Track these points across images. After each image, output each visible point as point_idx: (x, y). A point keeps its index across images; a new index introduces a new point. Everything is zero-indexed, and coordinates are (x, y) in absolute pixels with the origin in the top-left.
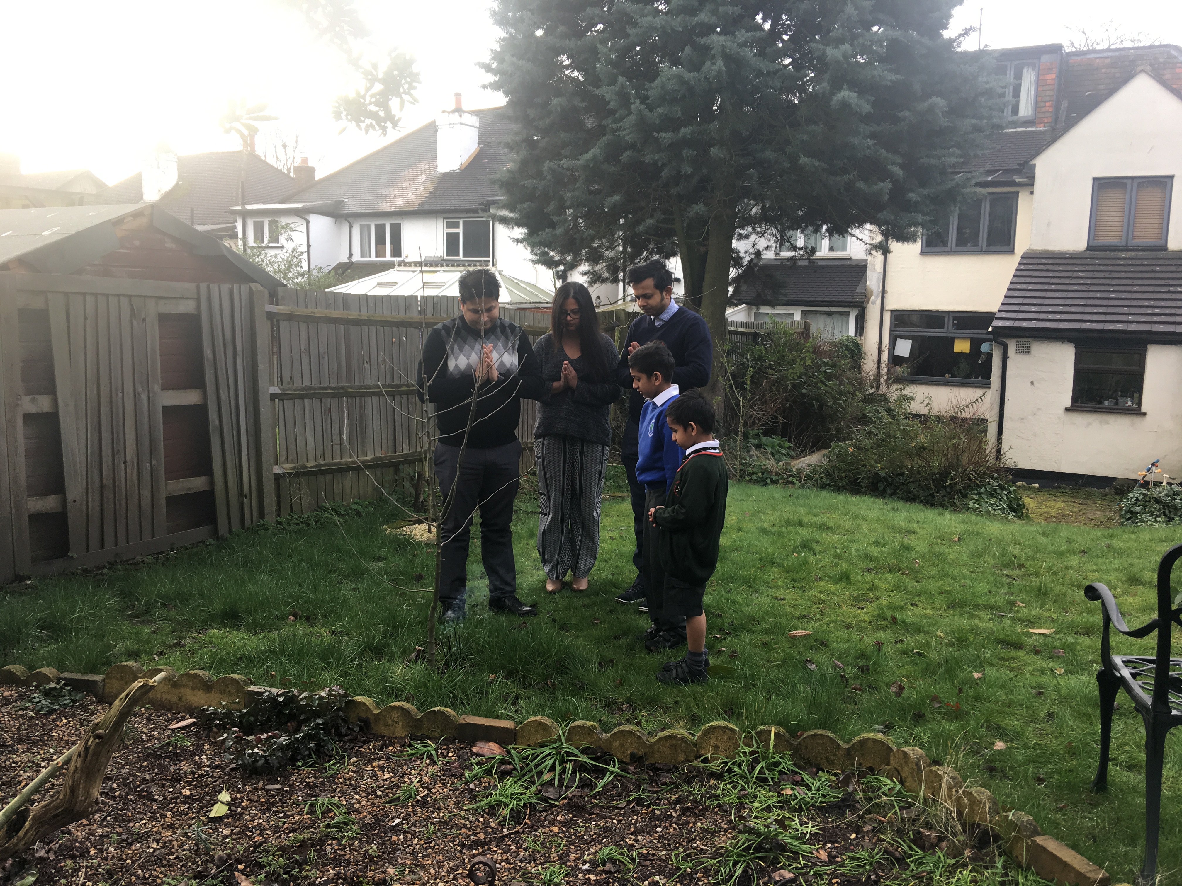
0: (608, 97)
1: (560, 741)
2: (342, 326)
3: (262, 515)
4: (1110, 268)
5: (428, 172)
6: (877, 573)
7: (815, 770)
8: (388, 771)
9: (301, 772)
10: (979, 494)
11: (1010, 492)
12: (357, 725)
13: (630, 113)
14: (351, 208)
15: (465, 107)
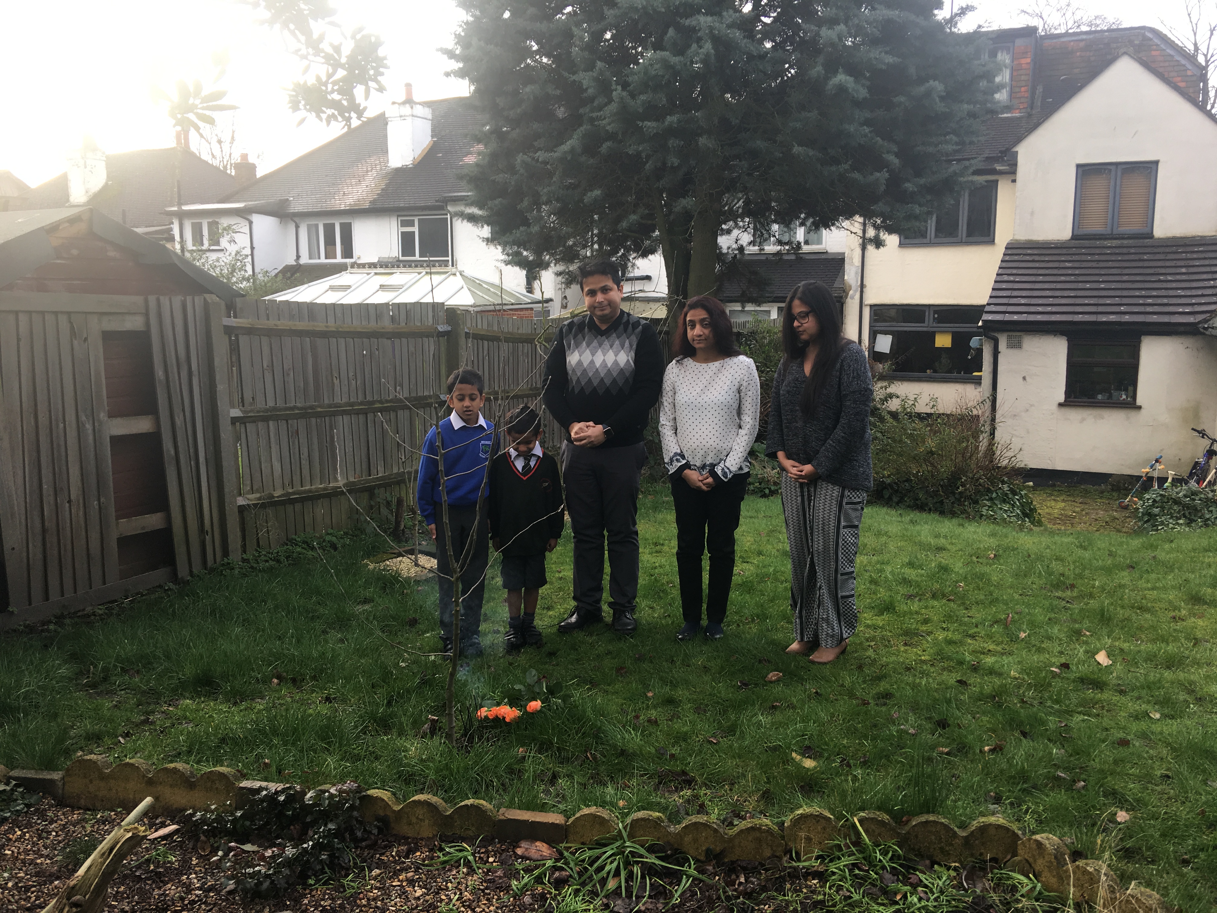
0: (585, 83)
1: (622, 837)
2: (308, 339)
3: (226, 553)
4: (1097, 257)
5: (378, 167)
6: (920, 600)
7: (928, 862)
8: (419, 886)
9: (314, 893)
10: (991, 499)
11: (1022, 497)
12: (375, 826)
13: (610, 101)
14: (297, 207)
15: (416, 98)
